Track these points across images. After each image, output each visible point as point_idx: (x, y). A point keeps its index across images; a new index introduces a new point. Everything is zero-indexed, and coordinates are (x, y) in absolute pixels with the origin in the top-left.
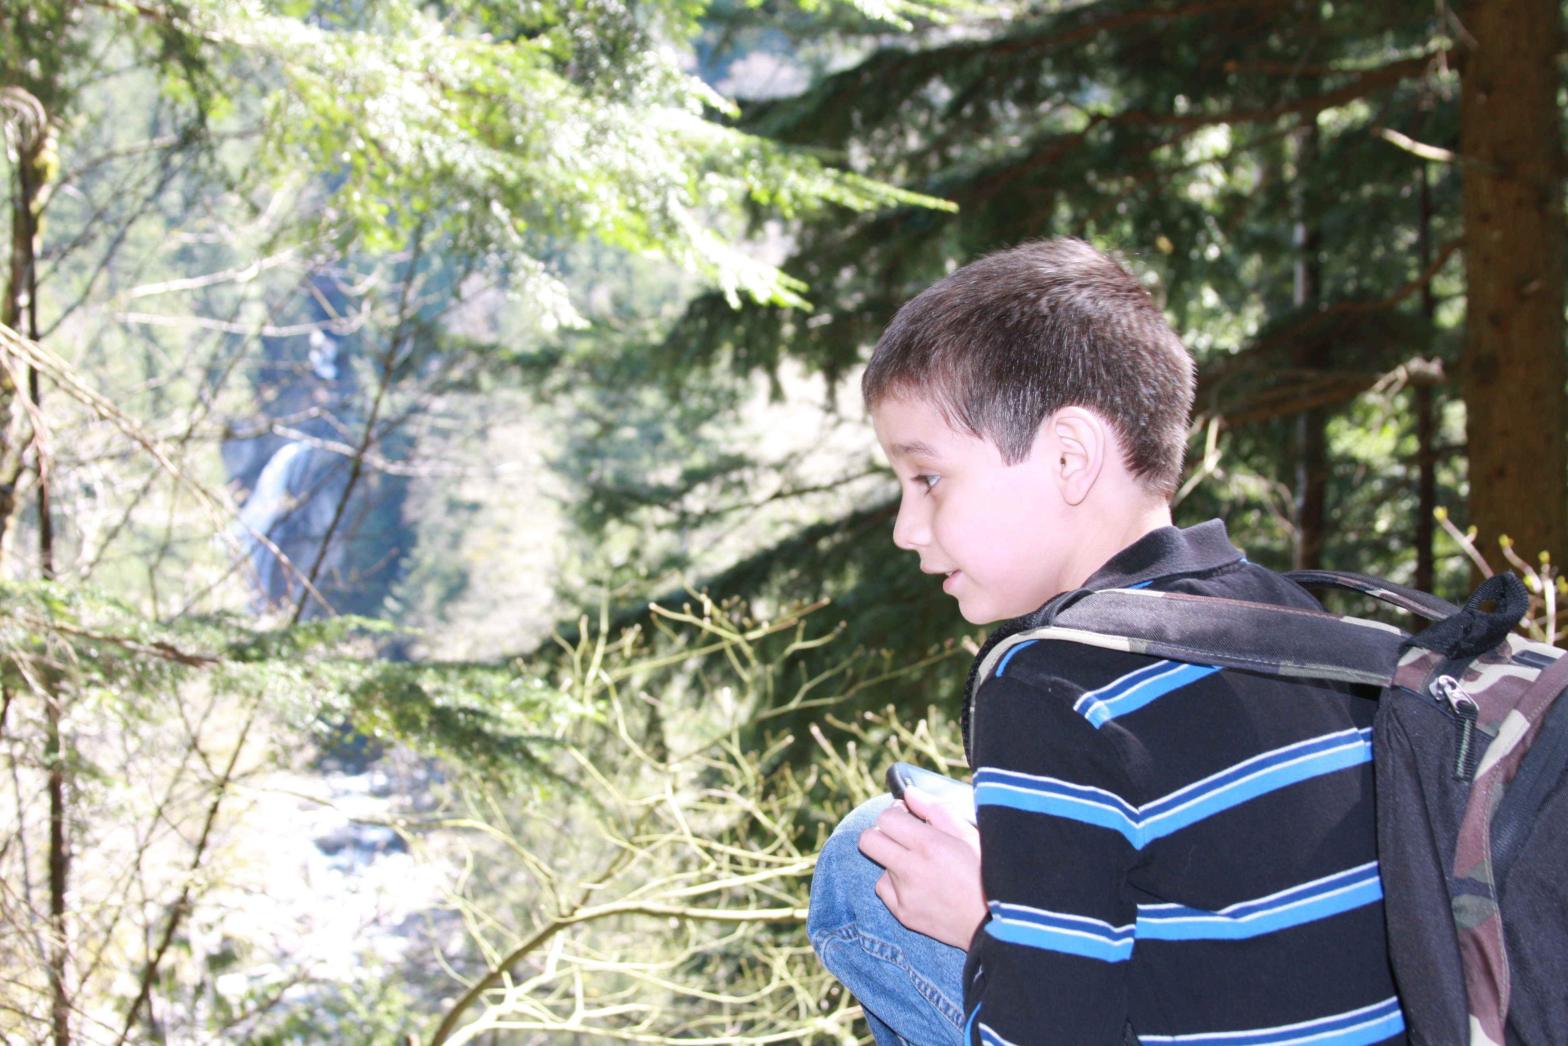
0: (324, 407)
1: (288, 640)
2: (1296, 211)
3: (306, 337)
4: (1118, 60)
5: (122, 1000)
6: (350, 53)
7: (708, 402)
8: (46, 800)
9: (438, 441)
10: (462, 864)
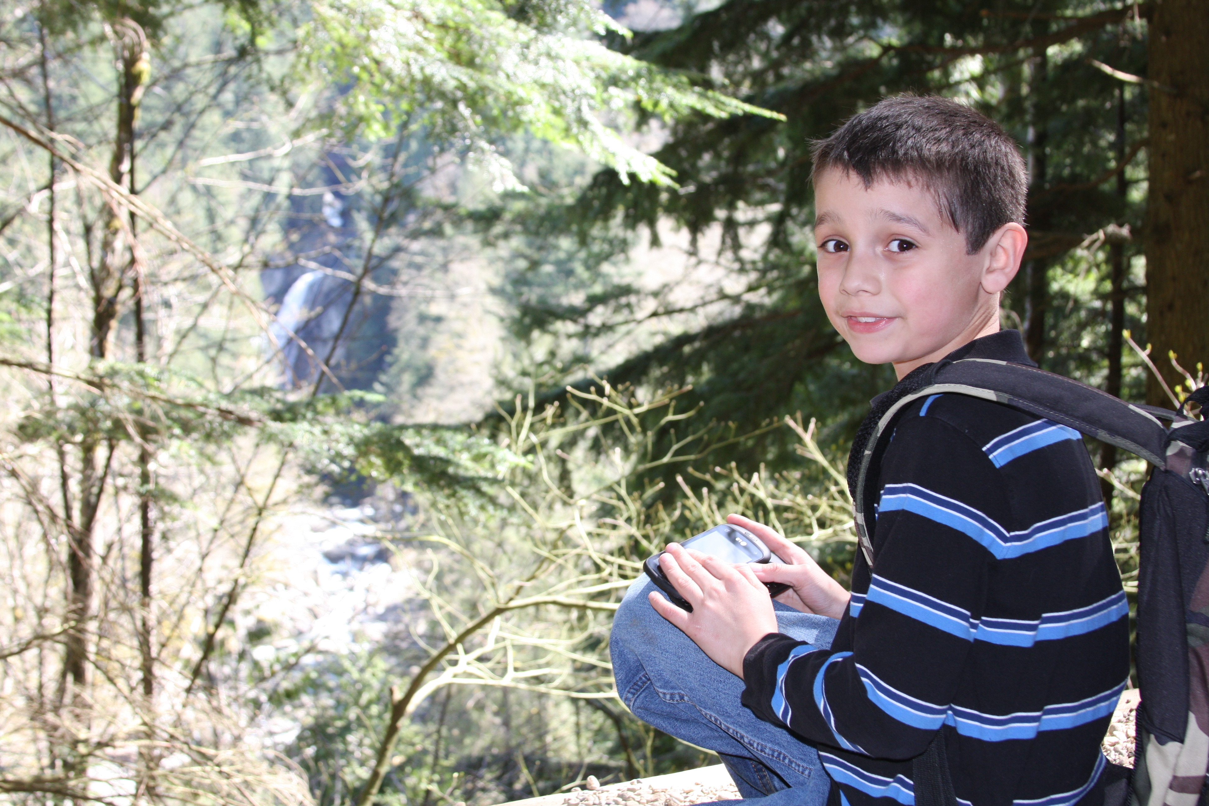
0: (334, 247)
1: (311, 408)
2: (1028, 118)
3: (320, 197)
4: (904, 7)
5: (187, 662)
7: (606, 247)
8: (137, 521)
9: (413, 272)
10: (428, 571)
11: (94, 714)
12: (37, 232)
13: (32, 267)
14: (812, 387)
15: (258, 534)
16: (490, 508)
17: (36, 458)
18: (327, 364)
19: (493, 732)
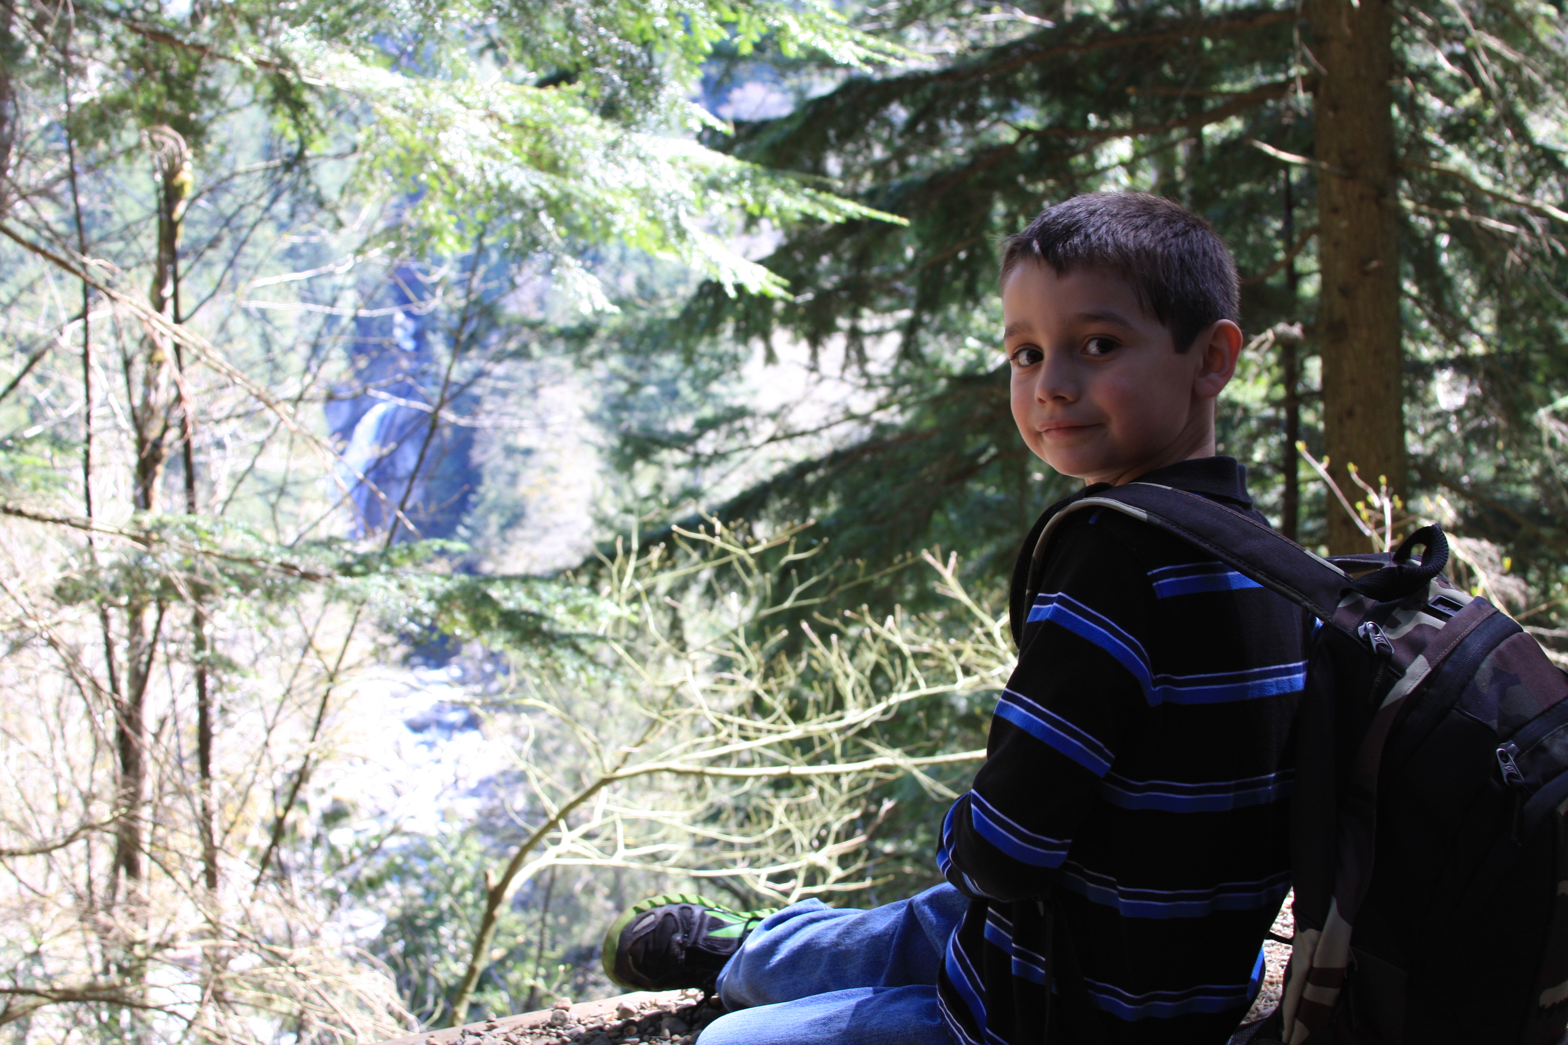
0: (407, 374)
1: (385, 559)
3: (391, 317)
4: (1041, 86)
5: (255, 851)
6: (427, 95)
7: (715, 365)
8: (192, 691)
9: (498, 399)
10: (524, 739)
11: (151, 911)
12: (70, 369)
13: (66, 407)
14: (953, 516)
15: (330, 702)
16: (590, 668)
17: (76, 624)
18: (402, 508)
19: (605, 917)
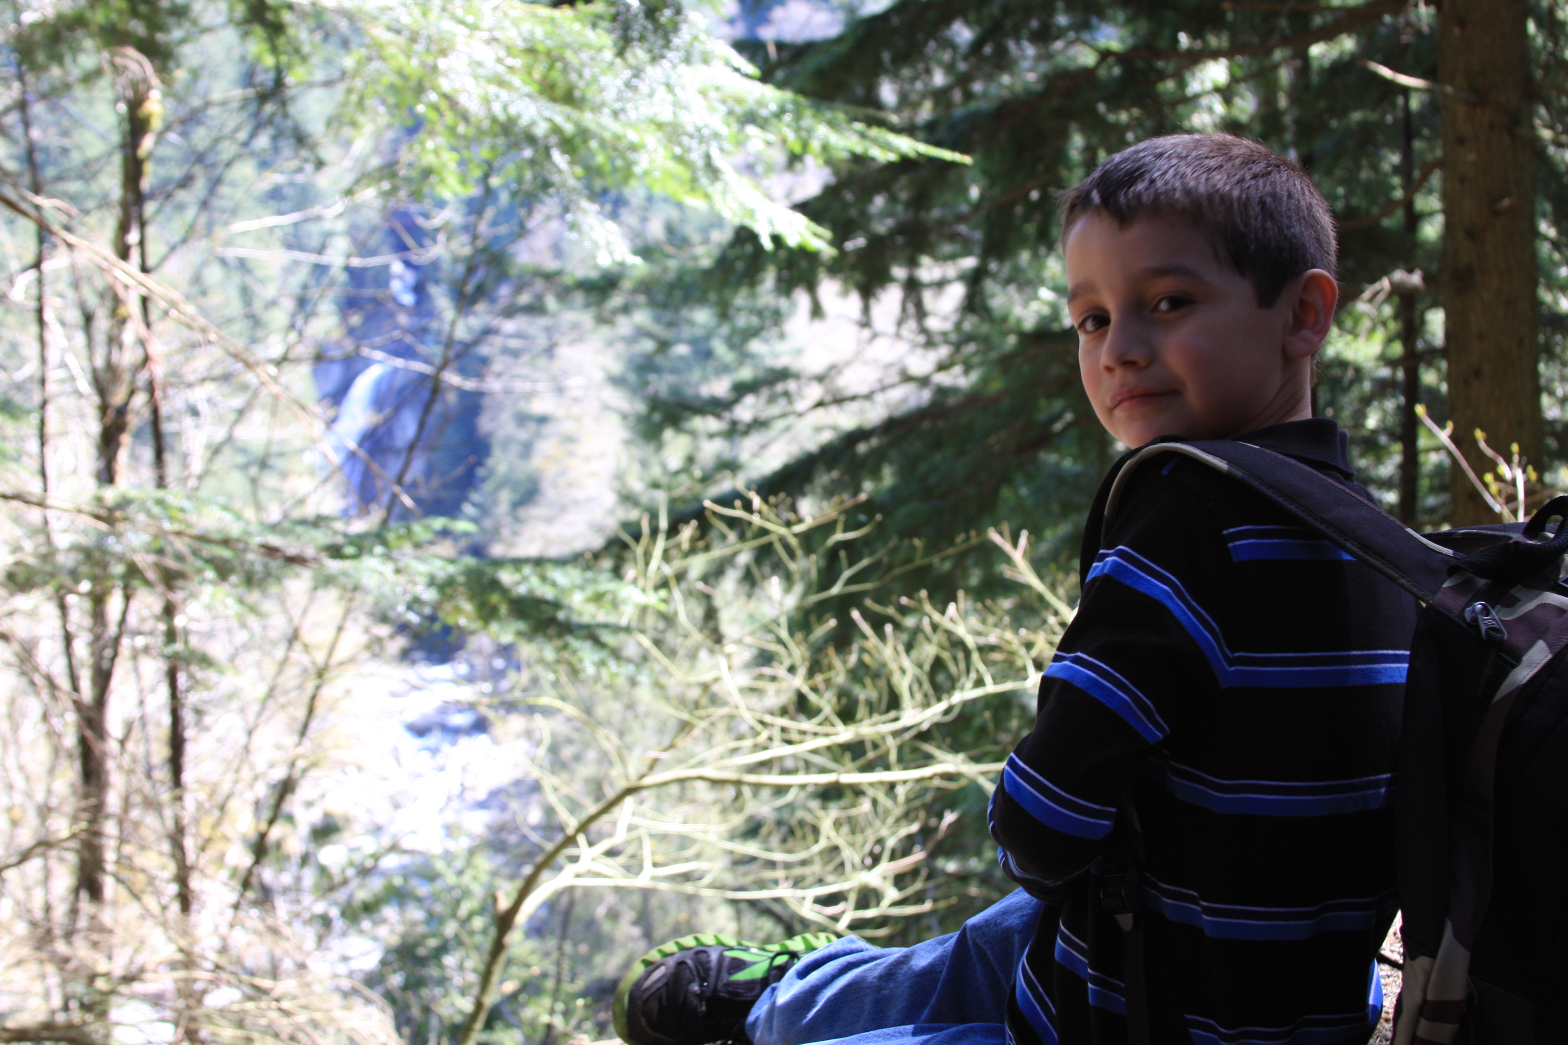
0: (406, 331)
1: (379, 539)
2: (1288, 137)
3: (386, 268)
5: (234, 873)
6: (424, 14)
7: (755, 320)
8: (163, 691)
9: (508, 360)
10: (538, 744)
11: (115, 940)
12: (23, 325)
13: (18, 369)
14: (1024, 491)
15: (319, 701)
16: (613, 665)
17: (32, 614)
18: (399, 481)
19: (631, 945)
